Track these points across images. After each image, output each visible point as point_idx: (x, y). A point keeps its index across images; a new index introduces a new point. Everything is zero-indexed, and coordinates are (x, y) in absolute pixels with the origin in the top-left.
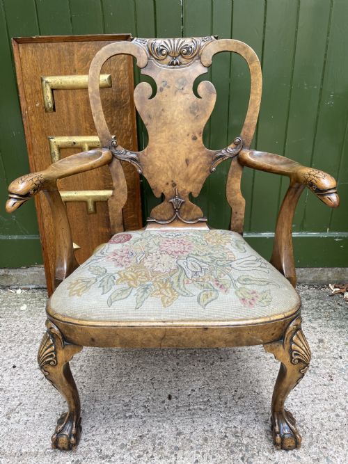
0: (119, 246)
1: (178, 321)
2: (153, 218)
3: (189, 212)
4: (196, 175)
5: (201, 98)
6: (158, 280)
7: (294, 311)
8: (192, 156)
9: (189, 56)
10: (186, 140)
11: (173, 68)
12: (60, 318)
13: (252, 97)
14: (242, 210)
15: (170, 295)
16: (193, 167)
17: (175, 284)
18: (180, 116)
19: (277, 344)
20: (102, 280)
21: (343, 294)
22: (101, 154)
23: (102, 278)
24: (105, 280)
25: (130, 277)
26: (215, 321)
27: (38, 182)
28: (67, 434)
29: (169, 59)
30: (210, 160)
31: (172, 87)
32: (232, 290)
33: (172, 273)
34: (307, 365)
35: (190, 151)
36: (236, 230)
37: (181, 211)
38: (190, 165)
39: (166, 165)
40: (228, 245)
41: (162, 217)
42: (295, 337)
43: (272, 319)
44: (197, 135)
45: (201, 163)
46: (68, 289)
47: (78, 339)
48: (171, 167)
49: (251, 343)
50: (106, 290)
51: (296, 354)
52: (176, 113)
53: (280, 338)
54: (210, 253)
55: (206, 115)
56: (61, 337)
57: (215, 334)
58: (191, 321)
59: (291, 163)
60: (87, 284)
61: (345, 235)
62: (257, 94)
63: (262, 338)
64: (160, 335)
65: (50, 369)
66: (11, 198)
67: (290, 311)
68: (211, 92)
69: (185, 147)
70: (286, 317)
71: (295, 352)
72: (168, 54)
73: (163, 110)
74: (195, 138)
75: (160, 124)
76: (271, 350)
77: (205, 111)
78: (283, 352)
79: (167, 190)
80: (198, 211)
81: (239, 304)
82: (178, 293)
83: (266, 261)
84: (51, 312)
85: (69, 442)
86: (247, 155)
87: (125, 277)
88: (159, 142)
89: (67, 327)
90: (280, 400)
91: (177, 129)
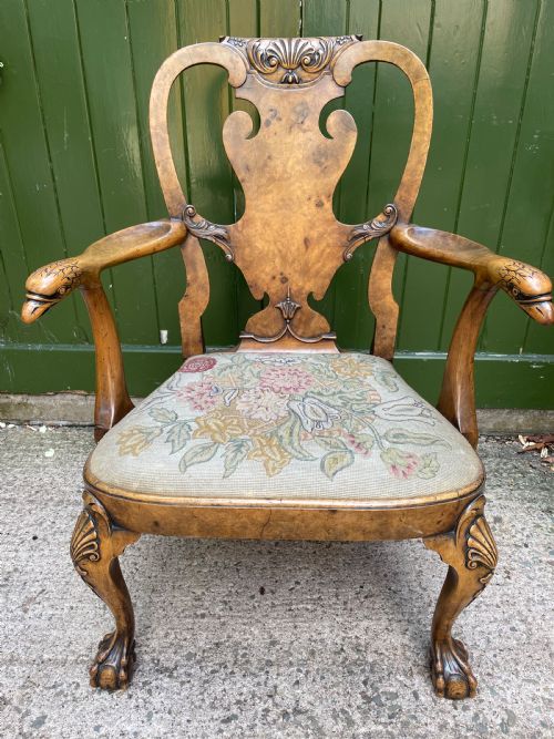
0: (195, 378)
1: (289, 499)
2: (248, 333)
3: (307, 323)
4: (320, 264)
5: (331, 138)
6: (258, 433)
7: (473, 487)
8: (314, 234)
9: (314, 68)
10: (305, 208)
11: (288, 88)
12: (106, 488)
13: (415, 138)
14: (393, 322)
15: (278, 458)
17: (286, 440)
18: (298, 168)
19: (444, 538)
20: (171, 431)
21: (539, 451)
22: (168, 228)
23: (170, 427)
24: (176, 432)
25: (214, 427)
26: (348, 499)
27: (72, 275)
28: (114, 664)
29: (281, 72)
30: (344, 239)
31: (284, 120)
32: (376, 452)
33: (280, 422)
34: (491, 571)
35: (312, 226)
36: (382, 355)
37: (295, 322)
38: (309, 250)
39: (272, 247)
40: (370, 379)
41: (264, 331)
42: (473, 528)
43: (439, 499)
44: (325, 201)
45: (328, 246)
46: (118, 443)
47: (133, 521)
48: (280, 251)
49: (402, 535)
50: (176, 449)
51: (473, 554)
52: (290, 163)
53: (450, 529)
54: (340, 392)
55: (339, 167)
56: (106, 519)
57: (349, 520)
58: (310, 498)
59: (477, 247)
60: (147, 438)
61: (548, 359)
62: (424, 133)
63: (421, 528)
64: (261, 519)
65: (90, 566)
66: (29, 300)
67: (466, 487)
68: (348, 129)
69: (305, 219)
70: (461, 497)
71: (472, 551)
72: (279, 64)
73: (269, 157)
74: (320, 205)
75: (264, 181)
76: (435, 547)
77: (338, 161)
78: (453, 551)
79: (274, 289)
80: (319, 322)
81: (387, 474)
82: (290, 453)
83: (429, 406)
84: (91, 479)
85: (117, 678)
86: (405, 233)
87: (207, 426)
88: (262, 209)
89: (116, 504)
90: (446, 622)
91: (292, 188)
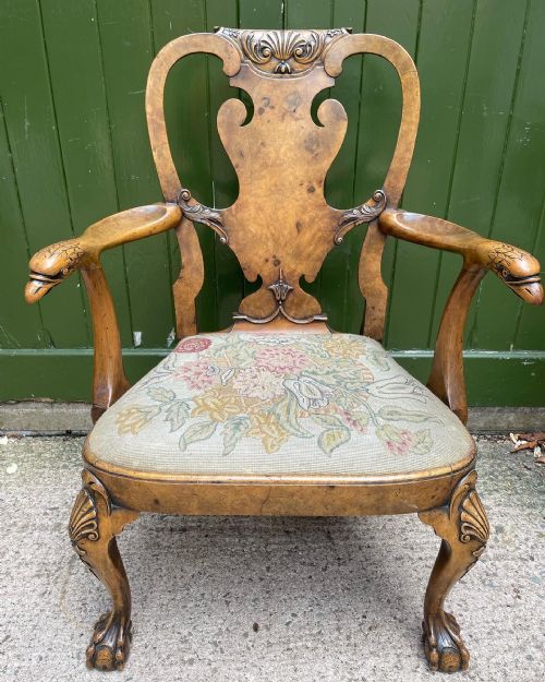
0: (191, 358)
1: (288, 475)
2: (243, 314)
3: (299, 305)
4: (312, 247)
5: (322, 126)
6: (256, 411)
7: (466, 462)
8: (306, 218)
9: (306, 59)
10: (297, 193)
11: (281, 77)
12: (106, 467)
13: (403, 127)
14: (382, 304)
15: (276, 435)
16: (307, 236)
17: (283, 418)
18: (289, 154)
19: (438, 512)
20: (169, 411)
22: (164, 212)
23: (168, 406)
24: (174, 409)
25: (212, 406)
26: (346, 475)
27: (74, 256)
28: (111, 645)
29: (274, 63)
30: (334, 224)
31: (277, 107)
32: (371, 429)
33: (276, 400)
34: (483, 544)
35: (304, 210)
36: (372, 335)
37: (287, 304)
38: (302, 232)
39: (265, 231)
40: (362, 358)
41: (257, 312)
42: (466, 502)
43: (433, 474)
44: (315, 185)
45: (319, 230)
46: (117, 422)
47: (133, 500)
48: (273, 235)
49: (399, 510)
50: (175, 427)
51: (467, 528)
52: (283, 150)
53: (445, 503)
54: (334, 371)
55: (330, 154)
56: (106, 497)
57: (345, 495)
58: (309, 475)
60: (146, 417)
62: (412, 122)
63: (417, 502)
64: (260, 496)
65: (88, 545)
66: (33, 279)
67: (459, 462)
68: (338, 118)
69: (296, 203)
70: (454, 472)
71: (466, 524)
72: (273, 55)
73: (263, 144)
74: (311, 190)
75: (257, 166)
76: (429, 522)
77: (329, 148)
78: (448, 525)
79: (267, 271)
80: (313, 304)
81: (383, 450)
82: (288, 431)
83: (421, 385)
84: (90, 458)
85: (114, 659)
86: (394, 218)
87: (205, 405)
88: (255, 194)
89: (116, 482)
90: (439, 596)
91: (285, 174)
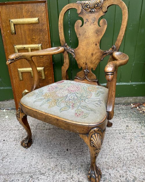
3: (91, 76)
4: (95, 61)
5: (100, 27)
8: (94, 52)
9: (98, 8)
10: (93, 45)
11: (91, 13)
13: (122, 26)
16: (94, 57)
18: (92, 34)
29: (90, 9)
31: (89, 22)
33: (62, 97)
35: (94, 50)
37: (88, 75)
38: (93, 56)
39: (84, 55)
41: (80, 77)
45: (97, 56)
48: (86, 56)
52: (90, 33)
55: (102, 34)
62: (124, 25)
68: (105, 24)
69: (92, 48)
73: (85, 32)
74: (96, 45)
75: (83, 38)
79: (83, 66)
80: (94, 76)
88: (82, 45)
91: (90, 40)
